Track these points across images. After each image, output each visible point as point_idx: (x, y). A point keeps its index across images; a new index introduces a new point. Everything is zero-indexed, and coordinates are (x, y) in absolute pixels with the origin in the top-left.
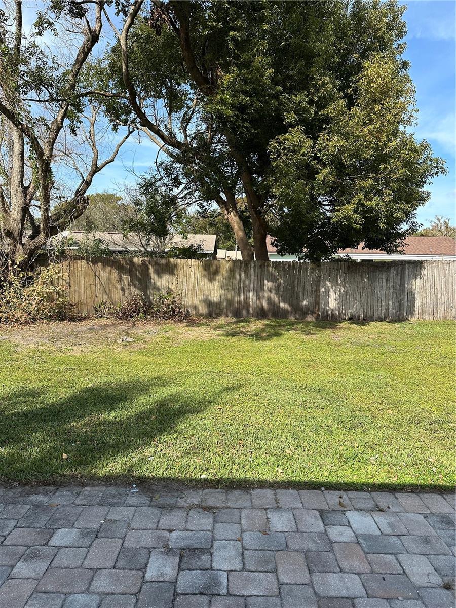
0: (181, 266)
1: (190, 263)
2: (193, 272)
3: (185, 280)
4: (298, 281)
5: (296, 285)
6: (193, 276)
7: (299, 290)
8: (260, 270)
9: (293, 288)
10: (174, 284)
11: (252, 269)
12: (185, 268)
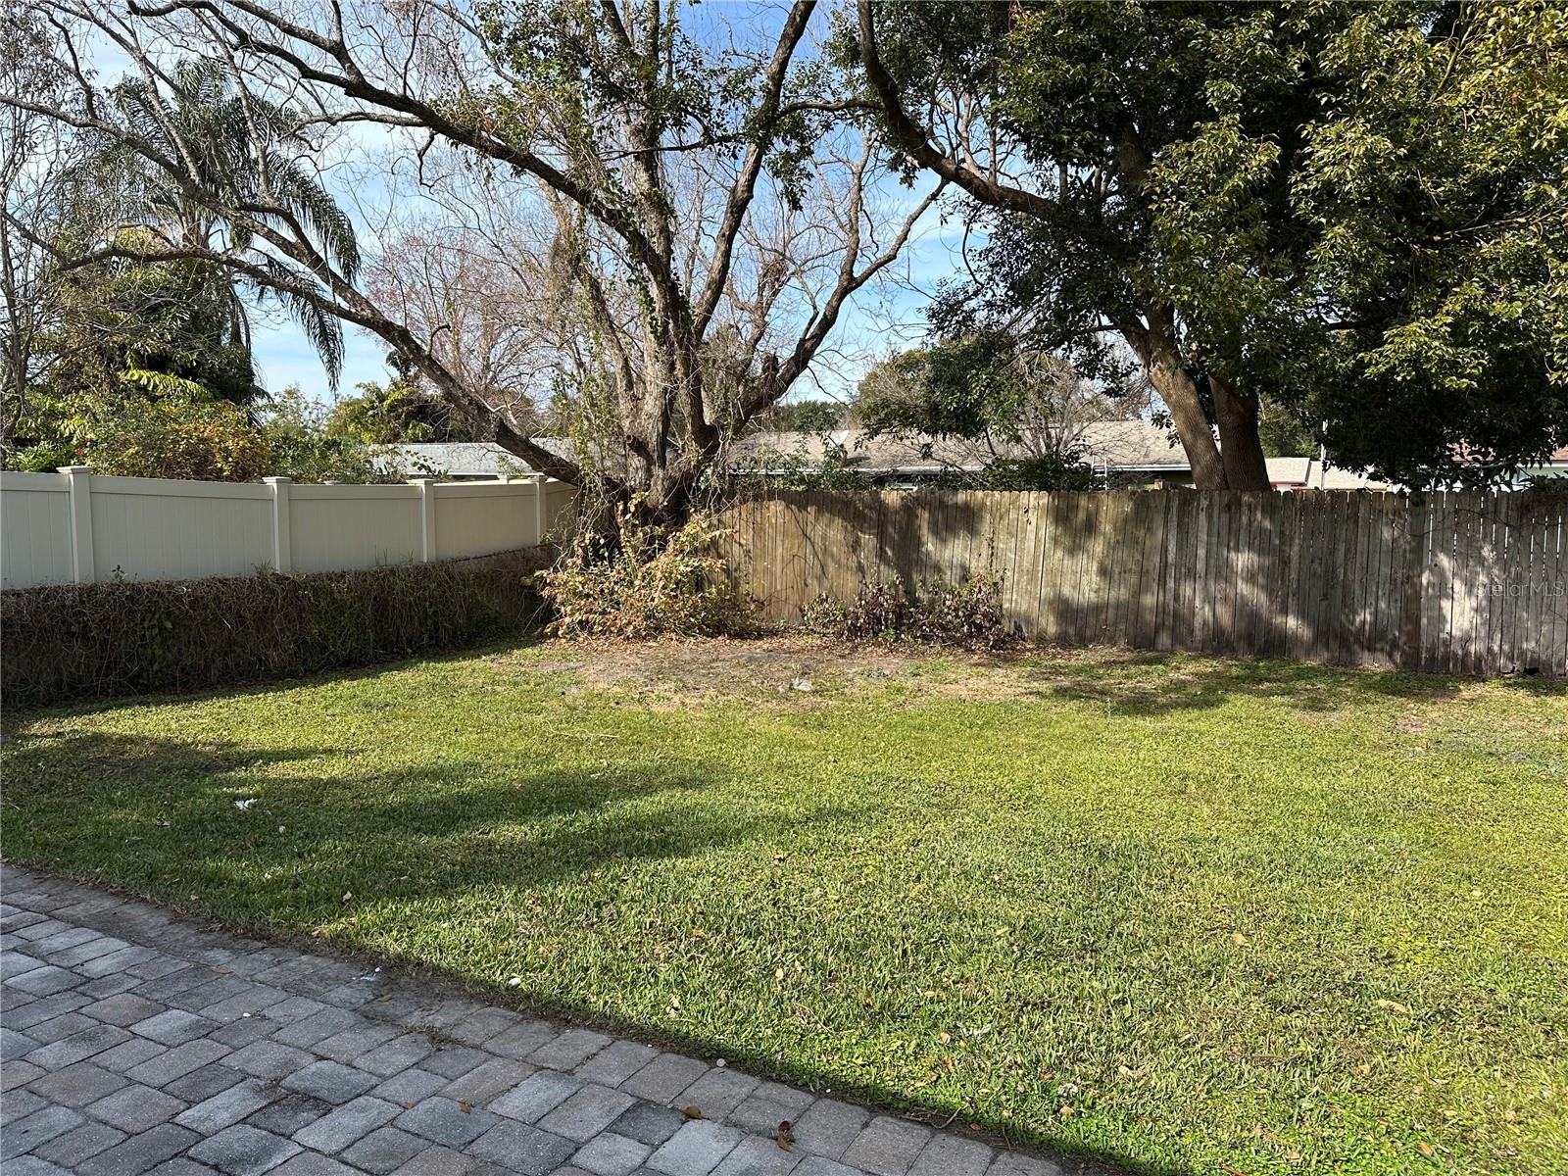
0: (1003, 510)
1: (1026, 501)
2: (1034, 524)
3: (1013, 546)
4: (1348, 551)
5: (1340, 560)
6: (1032, 537)
7: (1350, 577)
8: (1225, 518)
9: (1330, 573)
10: (984, 555)
11: (1203, 517)
12: (1013, 515)
